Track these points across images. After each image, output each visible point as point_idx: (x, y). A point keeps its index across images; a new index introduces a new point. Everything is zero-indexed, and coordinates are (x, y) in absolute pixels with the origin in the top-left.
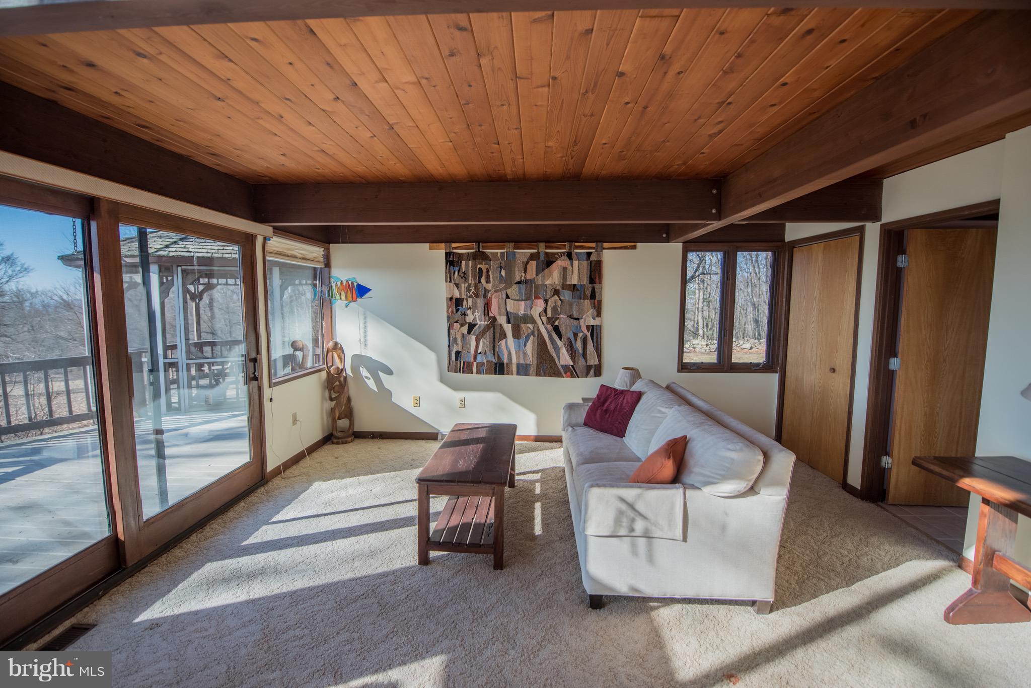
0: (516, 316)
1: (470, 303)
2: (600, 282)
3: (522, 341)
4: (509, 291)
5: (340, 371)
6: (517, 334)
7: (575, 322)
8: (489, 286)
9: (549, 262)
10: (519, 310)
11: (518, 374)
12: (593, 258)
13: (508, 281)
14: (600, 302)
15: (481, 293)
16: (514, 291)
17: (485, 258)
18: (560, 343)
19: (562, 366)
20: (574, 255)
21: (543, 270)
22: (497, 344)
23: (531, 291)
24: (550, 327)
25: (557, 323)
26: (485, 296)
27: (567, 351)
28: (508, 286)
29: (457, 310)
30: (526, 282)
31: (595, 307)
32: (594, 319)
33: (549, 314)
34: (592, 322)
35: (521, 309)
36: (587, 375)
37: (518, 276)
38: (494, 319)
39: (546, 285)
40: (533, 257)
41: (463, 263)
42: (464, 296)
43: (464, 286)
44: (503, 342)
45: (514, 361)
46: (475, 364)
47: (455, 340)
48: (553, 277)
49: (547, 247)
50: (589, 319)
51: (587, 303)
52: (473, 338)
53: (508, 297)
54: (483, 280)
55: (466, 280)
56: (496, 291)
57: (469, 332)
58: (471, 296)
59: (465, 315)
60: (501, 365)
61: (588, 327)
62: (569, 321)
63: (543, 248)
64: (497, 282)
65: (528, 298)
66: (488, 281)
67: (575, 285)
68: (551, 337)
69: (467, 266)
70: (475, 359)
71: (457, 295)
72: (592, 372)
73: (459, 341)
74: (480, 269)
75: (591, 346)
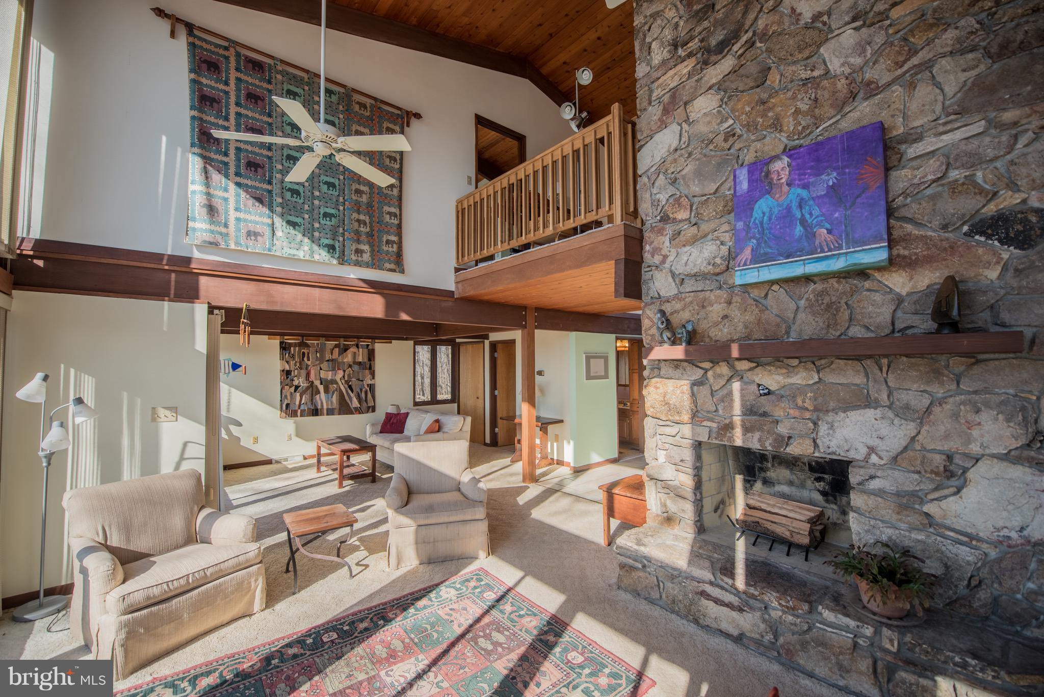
0: (326, 380)
1: (296, 373)
2: (374, 360)
3: (330, 395)
4: (322, 366)
6: (327, 391)
7: (361, 383)
8: (309, 363)
9: (346, 349)
11: (327, 414)
12: (370, 347)
13: (321, 359)
14: (374, 371)
15: (304, 367)
16: (325, 365)
17: (307, 346)
18: (352, 395)
19: (353, 408)
20: (359, 346)
21: (342, 354)
22: (314, 398)
23: (335, 365)
24: (346, 386)
25: (350, 384)
26: (306, 369)
27: (357, 399)
28: (321, 362)
29: (287, 378)
30: (332, 360)
31: (371, 374)
32: (371, 380)
33: (346, 379)
34: (370, 382)
35: (329, 376)
36: (367, 412)
37: (328, 356)
38: (312, 382)
39: (344, 362)
40: (336, 346)
41: (292, 348)
42: (292, 369)
43: (292, 363)
44: (318, 396)
45: (325, 407)
46: (299, 411)
47: (286, 396)
48: (348, 358)
49: (345, 341)
50: (368, 381)
51: (367, 372)
52: (298, 395)
53: (321, 369)
54: (305, 359)
55: (294, 359)
56: (313, 366)
57: (295, 391)
58: (297, 369)
59: (293, 380)
60: (317, 410)
61: (368, 385)
62: (357, 382)
63: (342, 342)
64: (314, 360)
65: (333, 369)
66: (308, 360)
67: (360, 362)
68: (347, 391)
69: (295, 350)
70: (299, 408)
71: (287, 368)
72: (370, 410)
73: (289, 397)
74: (304, 353)
75: (369, 396)
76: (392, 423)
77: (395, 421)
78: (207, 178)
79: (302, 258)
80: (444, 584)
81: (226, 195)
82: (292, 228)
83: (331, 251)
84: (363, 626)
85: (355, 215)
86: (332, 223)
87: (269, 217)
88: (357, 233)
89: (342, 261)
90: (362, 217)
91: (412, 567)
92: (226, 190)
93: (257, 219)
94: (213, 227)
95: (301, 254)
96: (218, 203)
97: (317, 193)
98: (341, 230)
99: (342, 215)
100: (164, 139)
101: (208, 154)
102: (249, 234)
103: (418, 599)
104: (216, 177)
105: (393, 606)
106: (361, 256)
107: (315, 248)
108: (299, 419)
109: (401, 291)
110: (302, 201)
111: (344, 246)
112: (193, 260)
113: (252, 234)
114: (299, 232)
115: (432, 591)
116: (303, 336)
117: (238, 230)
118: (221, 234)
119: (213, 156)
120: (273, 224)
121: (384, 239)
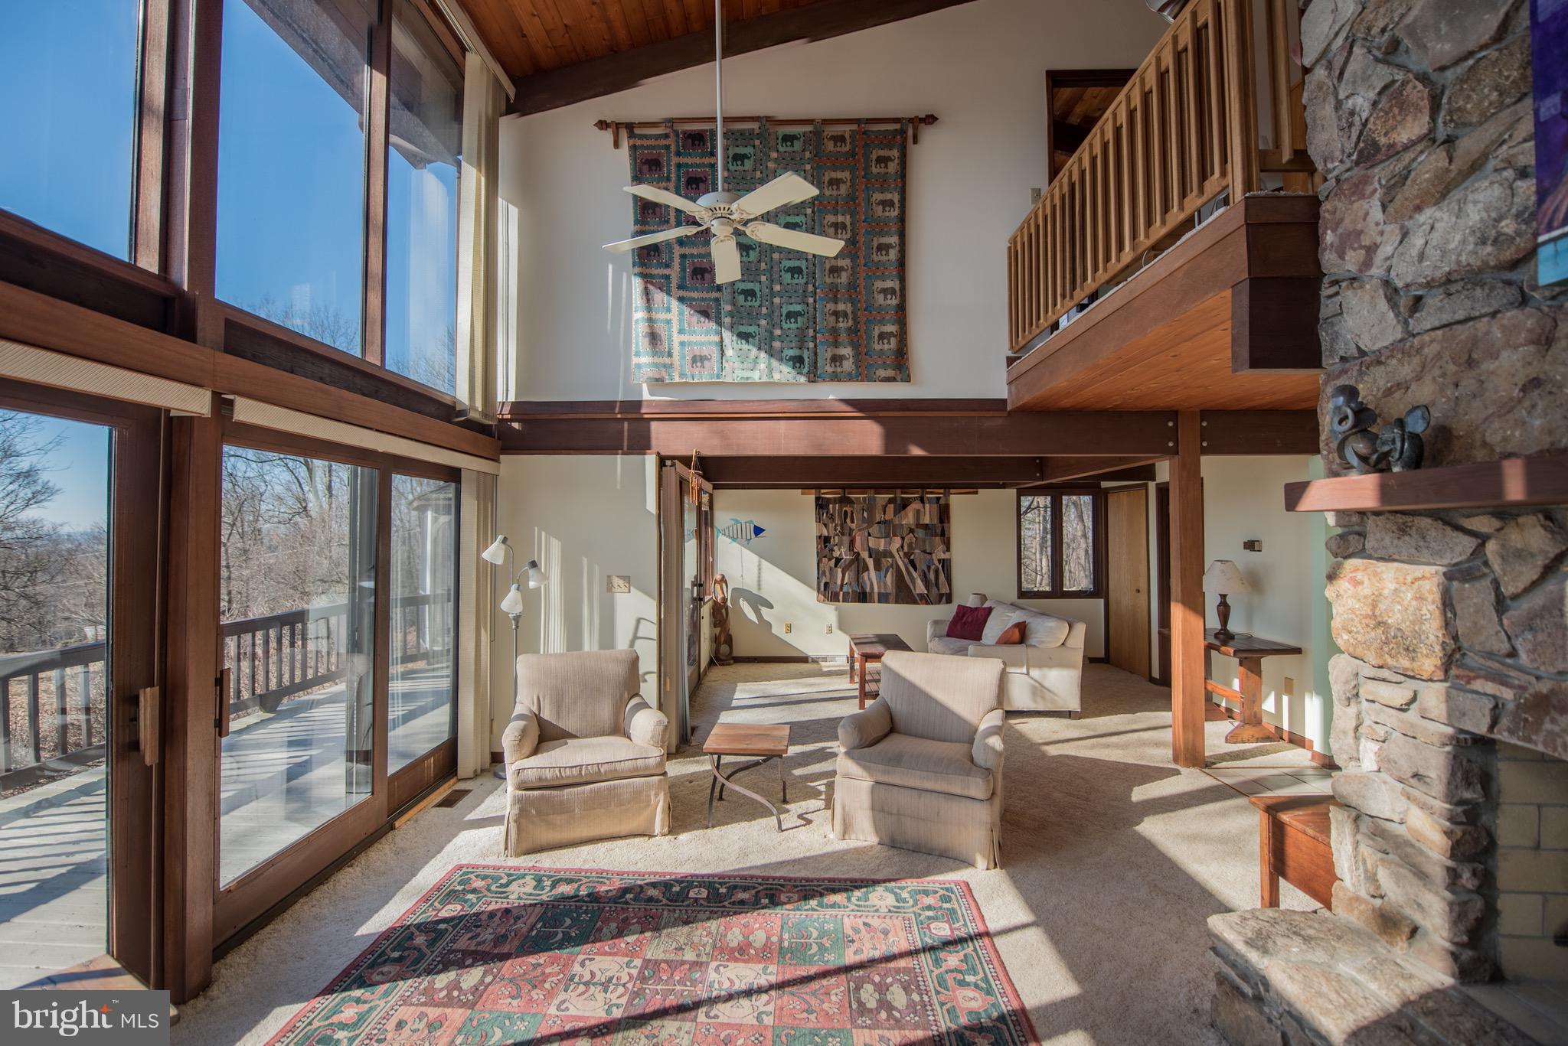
0: (877, 551)
1: (836, 541)
2: (949, 522)
3: (883, 573)
4: (871, 530)
5: (725, 600)
6: (878, 568)
7: (929, 557)
8: (853, 526)
9: (904, 505)
10: (879, 546)
11: (879, 602)
12: (942, 502)
13: (870, 521)
14: (949, 539)
15: (847, 531)
16: (875, 529)
17: (850, 502)
18: (915, 575)
19: (918, 595)
20: (925, 500)
21: (900, 512)
22: (861, 576)
23: (890, 530)
24: (906, 560)
25: (912, 557)
26: (850, 535)
27: (922, 581)
28: (870, 526)
29: (825, 547)
30: (885, 522)
31: (944, 544)
32: (944, 553)
33: (906, 549)
34: (942, 556)
35: (882, 545)
36: (939, 602)
37: (879, 516)
38: (858, 554)
39: (902, 525)
40: (890, 501)
41: (831, 506)
42: (831, 535)
43: (831, 526)
44: (866, 574)
45: (876, 590)
46: (841, 594)
47: (824, 572)
48: (908, 518)
49: (903, 493)
50: (940, 554)
51: (938, 539)
52: (840, 570)
53: (869, 535)
54: (848, 521)
55: (833, 521)
56: (859, 530)
57: (836, 566)
58: (838, 535)
59: (832, 551)
60: (865, 594)
61: (939, 560)
62: (923, 555)
63: (899, 494)
64: (860, 523)
65: (887, 536)
66: (852, 522)
67: (926, 525)
68: (907, 569)
69: (834, 509)
70: (841, 589)
71: (825, 533)
72: (944, 599)
73: (828, 574)
74: (846, 512)
75: (942, 577)
76: (965, 623)
77: (970, 620)
78: (648, 300)
79: (757, 380)
80: (888, 884)
81: (668, 316)
82: (744, 342)
83: (798, 365)
84: (742, 895)
85: (831, 306)
86: (799, 325)
87: (717, 333)
88: (834, 332)
89: (814, 377)
90: (841, 307)
91: (865, 844)
92: (669, 310)
93: (704, 338)
94: (657, 360)
95: (756, 376)
96: (660, 328)
97: (777, 288)
98: (811, 332)
99: (811, 311)
100: (610, 267)
101: (648, 271)
102: (694, 360)
103: (834, 891)
104: (659, 296)
105: (797, 886)
106: (841, 365)
107: (775, 363)
108: (841, 604)
109: (908, 410)
110: (758, 303)
111: (816, 354)
112: (644, 404)
113: (698, 360)
114: (754, 345)
115: (862, 887)
116: (844, 488)
117: (683, 357)
118: (665, 366)
119: (655, 271)
120: (722, 341)
121: (876, 333)
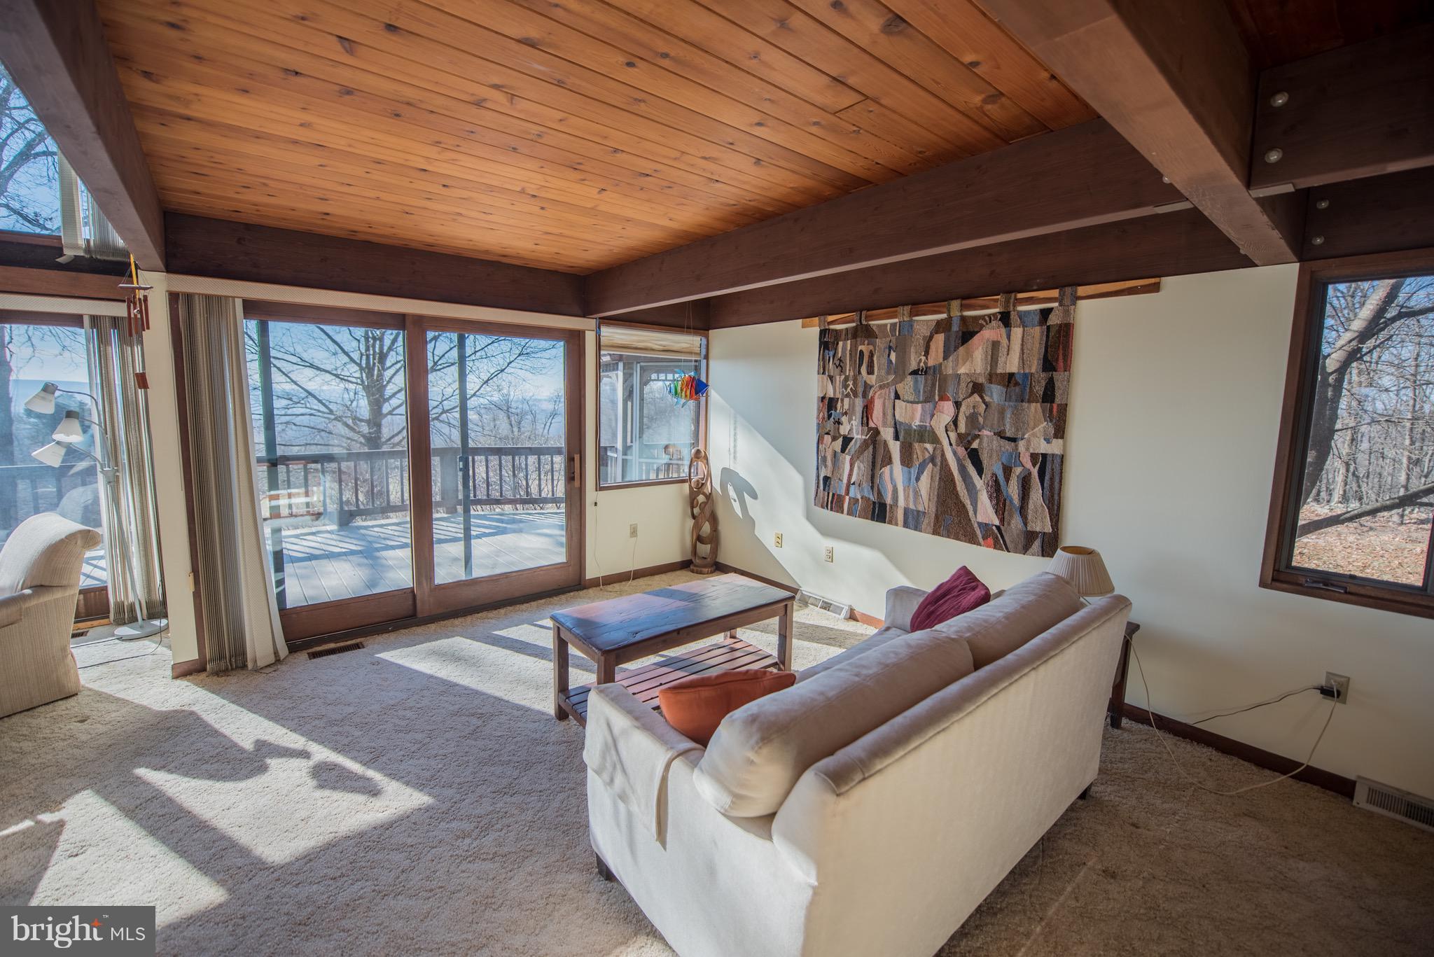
0: (909, 430)
1: (846, 407)
2: (1067, 367)
3: (913, 472)
4: (900, 387)
5: (700, 486)
6: (907, 460)
7: (1008, 446)
8: (872, 379)
9: (967, 336)
10: (912, 418)
11: (906, 525)
13: (899, 371)
14: (1063, 409)
15: (861, 390)
16: (907, 386)
17: (869, 334)
18: (979, 483)
19: (980, 524)
20: (1013, 316)
21: (956, 348)
22: (878, 473)
23: (933, 385)
24: (961, 451)
25: (975, 445)
26: (865, 395)
27: (990, 498)
28: (900, 378)
29: (830, 416)
30: (926, 371)
31: (1051, 418)
32: (1048, 441)
33: (962, 428)
34: (1043, 447)
35: (911, 414)
36: (1025, 549)
37: (915, 360)
38: (876, 432)
39: (959, 376)
40: (940, 327)
41: (841, 344)
42: (839, 396)
43: (840, 379)
44: (886, 470)
45: (901, 502)
46: (847, 498)
47: (824, 459)
48: (974, 362)
49: (964, 307)
50: (1038, 441)
51: (1035, 409)
52: (848, 458)
53: (897, 397)
54: (864, 370)
55: (843, 371)
56: (881, 387)
57: (843, 450)
58: (848, 395)
59: (839, 423)
60: (883, 506)
61: (1034, 457)
62: (996, 442)
63: (957, 310)
64: (883, 372)
65: (928, 399)
66: (870, 372)
67: (1011, 375)
68: (962, 469)
69: (845, 348)
70: (847, 493)
71: (831, 394)
72: (1037, 545)
73: (829, 463)
74: (861, 352)
75: (1036, 495)
108: (845, 517)
116: (862, 308)
